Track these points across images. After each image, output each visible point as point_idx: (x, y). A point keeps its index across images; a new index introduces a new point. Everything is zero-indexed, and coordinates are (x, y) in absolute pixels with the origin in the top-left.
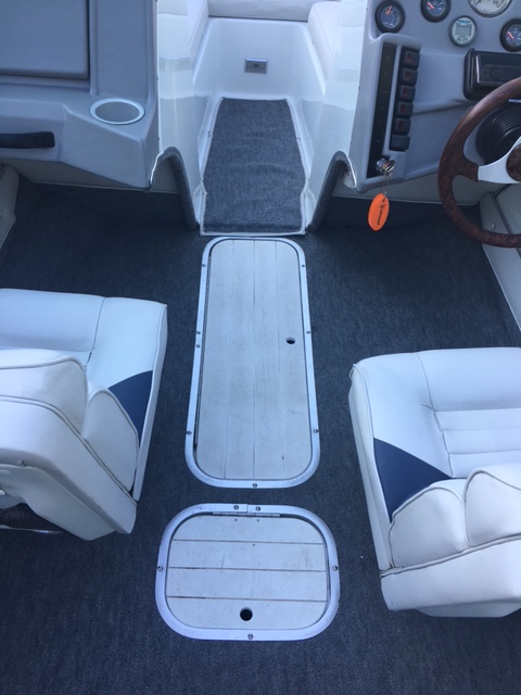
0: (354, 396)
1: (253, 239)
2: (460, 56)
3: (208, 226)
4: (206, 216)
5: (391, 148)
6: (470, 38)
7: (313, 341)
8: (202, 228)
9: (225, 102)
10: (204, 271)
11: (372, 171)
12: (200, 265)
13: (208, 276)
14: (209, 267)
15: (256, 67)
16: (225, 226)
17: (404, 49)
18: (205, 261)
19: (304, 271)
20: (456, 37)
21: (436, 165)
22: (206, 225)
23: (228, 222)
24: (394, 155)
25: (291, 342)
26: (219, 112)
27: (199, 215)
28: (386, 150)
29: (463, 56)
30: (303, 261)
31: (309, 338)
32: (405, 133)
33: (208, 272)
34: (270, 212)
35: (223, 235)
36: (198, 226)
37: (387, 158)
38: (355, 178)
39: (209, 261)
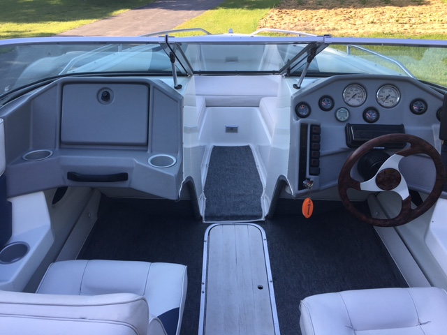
0: (303, 322)
1: (234, 224)
2: (342, 127)
3: (207, 218)
4: (206, 212)
5: (310, 174)
6: (346, 118)
7: (274, 287)
8: (203, 219)
9: (215, 148)
10: (205, 244)
11: (301, 186)
12: (203, 241)
13: (208, 248)
14: (208, 242)
15: (232, 130)
16: (217, 217)
17: (312, 126)
18: (206, 239)
19: (265, 243)
20: (339, 118)
21: (337, 182)
22: (206, 217)
23: (219, 215)
24: (312, 178)
25: (260, 288)
26: (212, 153)
27: (202, 212)
28: (308, 175)
29: (344, 127)
30: (264, 237)
31: (271, 285)
32: (318, 166)
33: (208, 245)
34: (243, 209)
35: (217, 223)
36: (201, 218)
37: (309, 179)
38: (292, 190)
39: (209, 238)
